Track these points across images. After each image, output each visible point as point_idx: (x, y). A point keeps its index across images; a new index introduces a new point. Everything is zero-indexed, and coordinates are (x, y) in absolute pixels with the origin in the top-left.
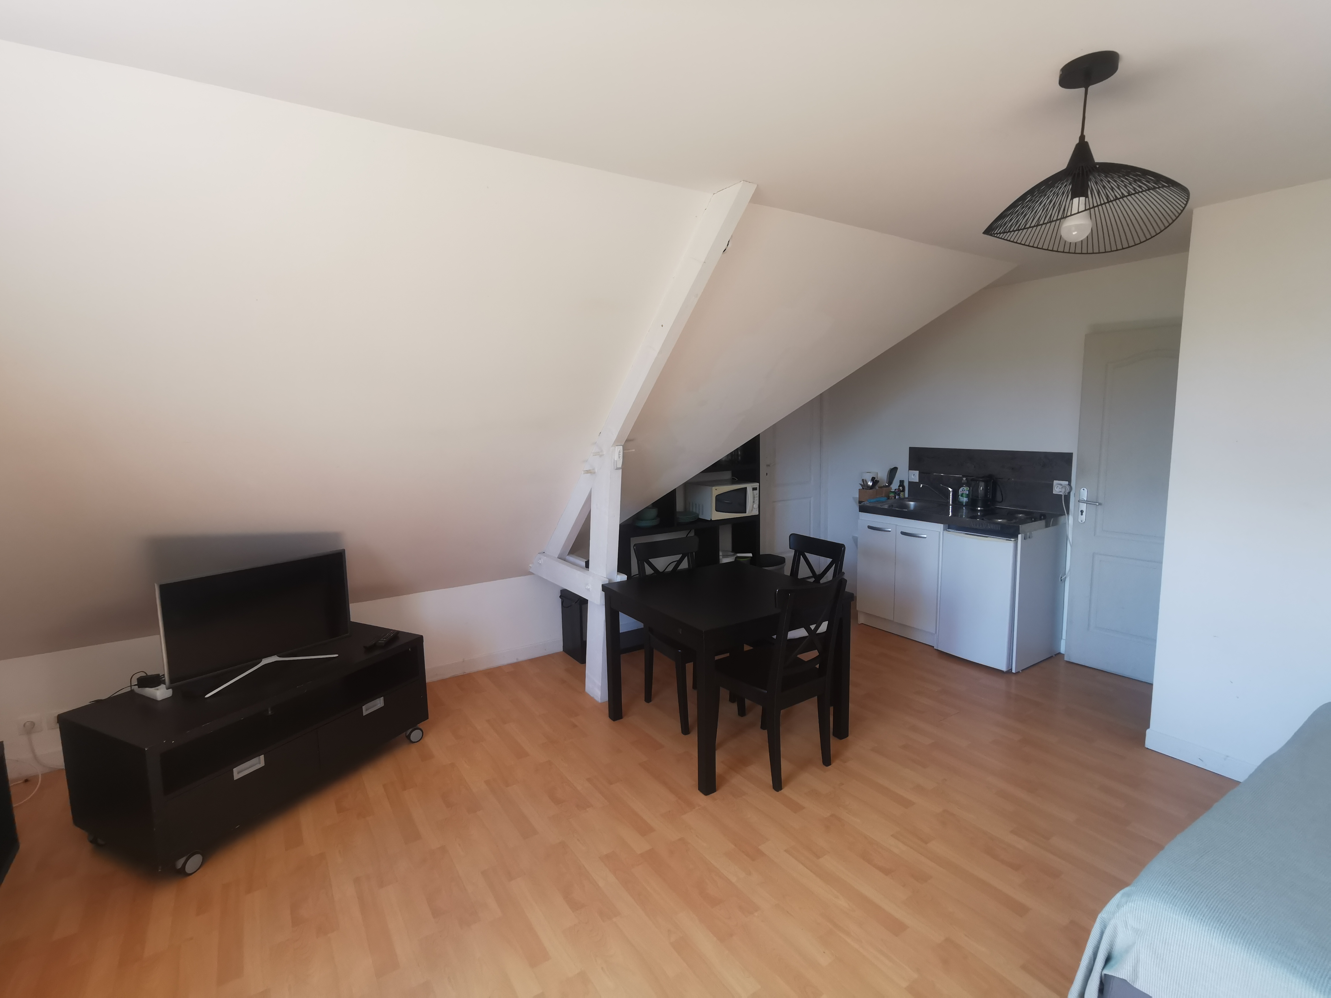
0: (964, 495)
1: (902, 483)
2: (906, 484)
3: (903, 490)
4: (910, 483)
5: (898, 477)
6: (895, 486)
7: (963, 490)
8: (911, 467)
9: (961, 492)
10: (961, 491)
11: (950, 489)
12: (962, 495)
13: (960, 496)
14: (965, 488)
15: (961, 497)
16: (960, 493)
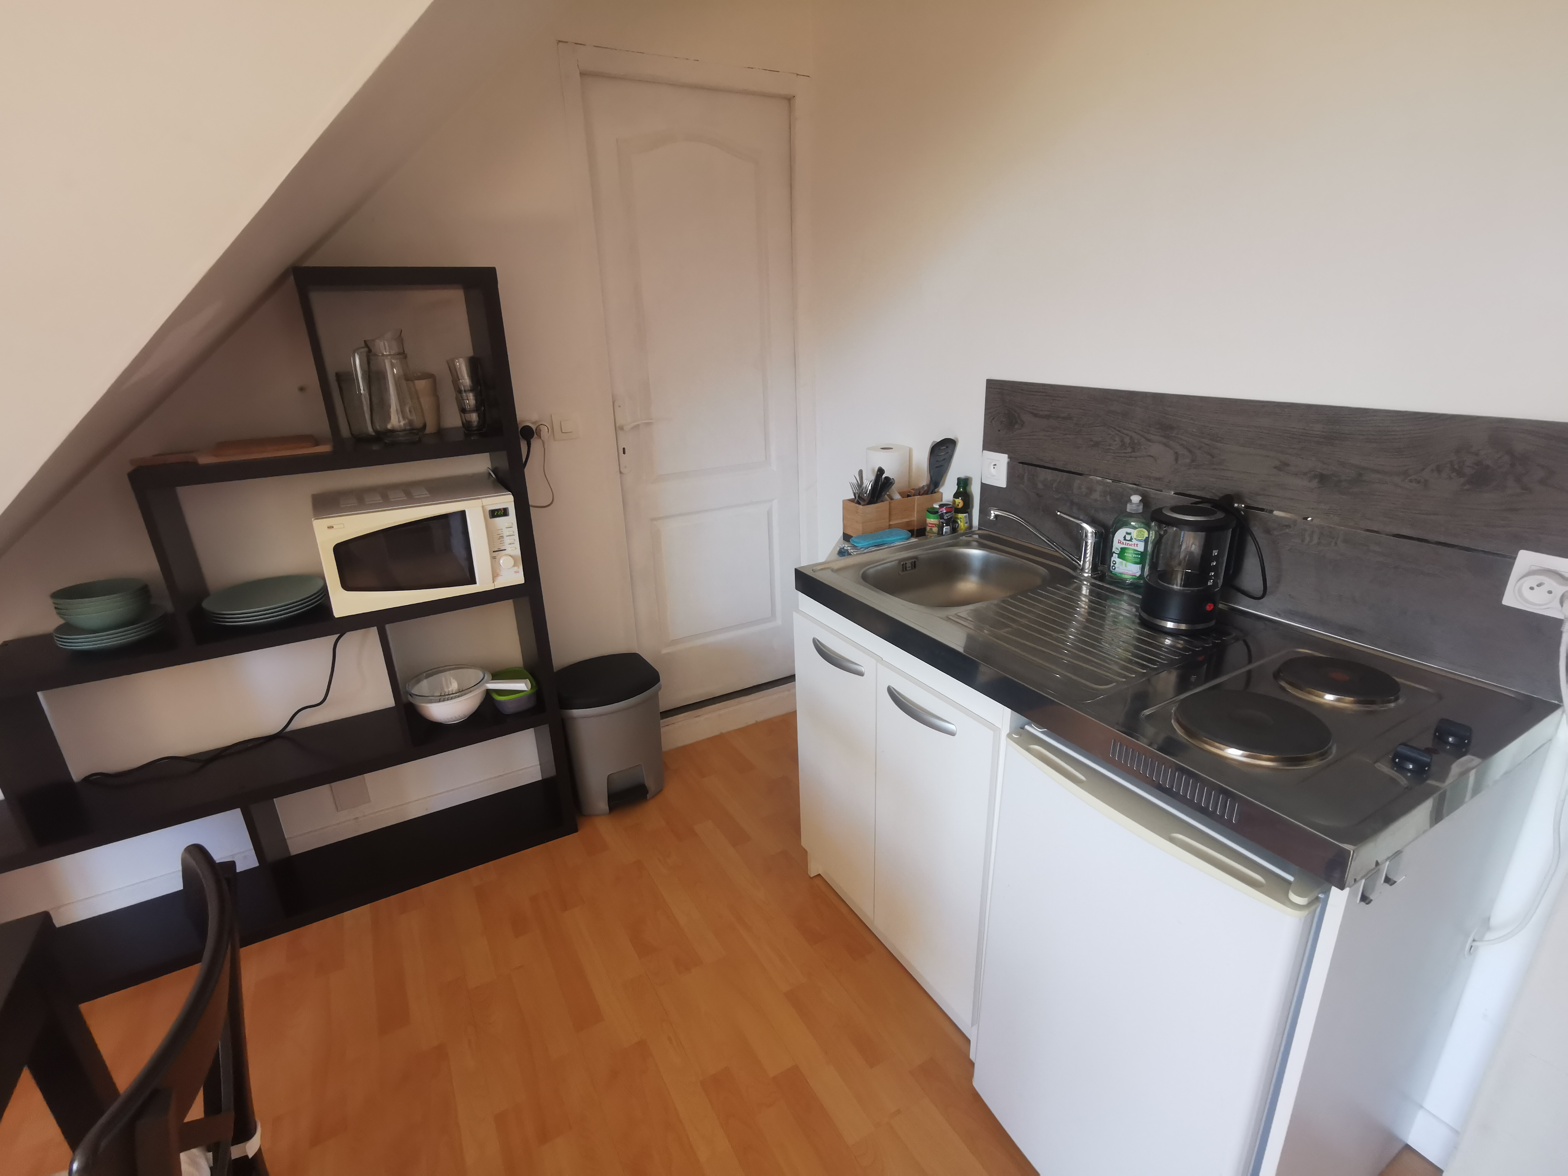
0: (1129, 555)
1: (964, 483)
2: (976, 491)
3: (967, 508)
4: (985, 487)
5: (957, 469)
6: (948, 491)
7: (1128, 537)
8: (991, 443)
9: (1119, 542)
10: (1122, 539)
11: (1089, 529)
12: (1122, 554)
13: (1115, 558)
14: (1134, 533)
15: (1118, 560)
16: (1117, 546)
